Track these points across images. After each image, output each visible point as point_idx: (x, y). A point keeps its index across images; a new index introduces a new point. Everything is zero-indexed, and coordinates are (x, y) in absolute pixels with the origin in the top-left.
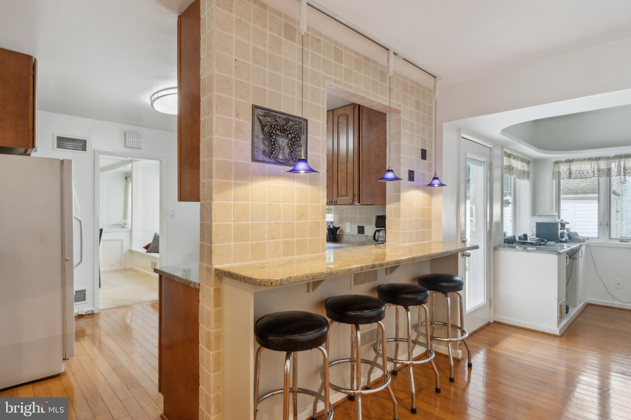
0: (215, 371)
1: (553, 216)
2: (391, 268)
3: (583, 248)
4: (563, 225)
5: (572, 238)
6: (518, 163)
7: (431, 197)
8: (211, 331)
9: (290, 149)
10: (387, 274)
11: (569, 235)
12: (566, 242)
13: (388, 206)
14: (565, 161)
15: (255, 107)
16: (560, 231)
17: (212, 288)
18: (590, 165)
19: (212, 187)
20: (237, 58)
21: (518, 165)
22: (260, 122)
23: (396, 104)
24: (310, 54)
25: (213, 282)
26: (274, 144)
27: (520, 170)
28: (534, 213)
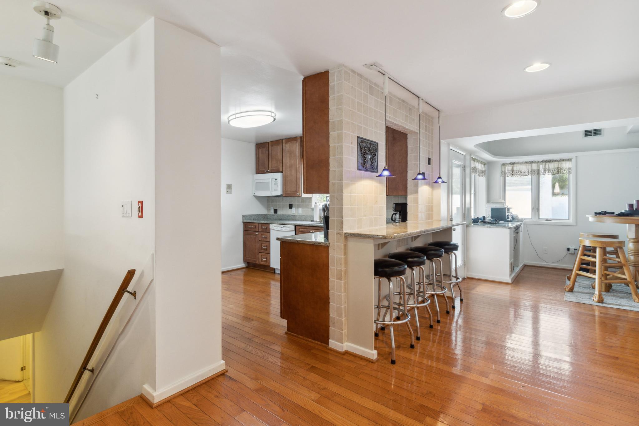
0: (344, 293)
1: (502, 203)
2: (415, 237)
3: (522, 225)
4: (509, 209)
5: (514, 219)
6: (479, 165)
7: (433, 190)
8: (342, 269)
9: (371, 162)
10: (412, 241)
11: (513, 218)
12: (510, 221)
13: (408, 196)
14: (509, 163)
15: (358, 137)
16: (507, 214)
17: (343, 244)
18: (526, 166)
19: (342, 185)
20: (352, 110)
21: (479, 166)
22: (360, 146)
23: (416, 128)
24: (379, 102)
25: (343, 241)
26: (366, 159)
27: (480, 170)
28: (488, 201)
